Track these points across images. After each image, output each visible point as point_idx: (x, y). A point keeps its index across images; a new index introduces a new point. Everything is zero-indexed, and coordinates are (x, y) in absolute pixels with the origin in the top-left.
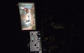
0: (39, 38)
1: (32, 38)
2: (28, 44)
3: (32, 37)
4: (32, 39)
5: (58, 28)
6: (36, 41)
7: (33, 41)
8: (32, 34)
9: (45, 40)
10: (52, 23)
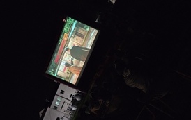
0: (74, 109)
1: (58, 101)
2: (42, 111)
3: (59, 99)
4: (57, 103)
5: (133, 86)
6: (62, 111)
7: (56, 108)
8: (62, 92)
9: (90, 111)
10: (126, 72)
